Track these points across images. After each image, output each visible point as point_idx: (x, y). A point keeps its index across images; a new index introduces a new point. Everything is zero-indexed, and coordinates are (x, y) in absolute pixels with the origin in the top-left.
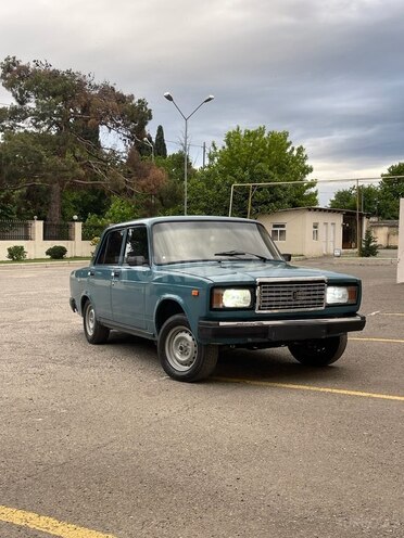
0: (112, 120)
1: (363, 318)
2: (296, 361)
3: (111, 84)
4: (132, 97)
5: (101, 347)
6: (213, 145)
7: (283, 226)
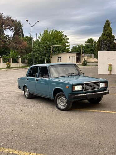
0: (11, 27)
1: (109, 91)
2: (89, 102)
3: (10, 17)
4: (16, 20)
5: (31, 100)
6: (40, 34)
7: (61, 57)
